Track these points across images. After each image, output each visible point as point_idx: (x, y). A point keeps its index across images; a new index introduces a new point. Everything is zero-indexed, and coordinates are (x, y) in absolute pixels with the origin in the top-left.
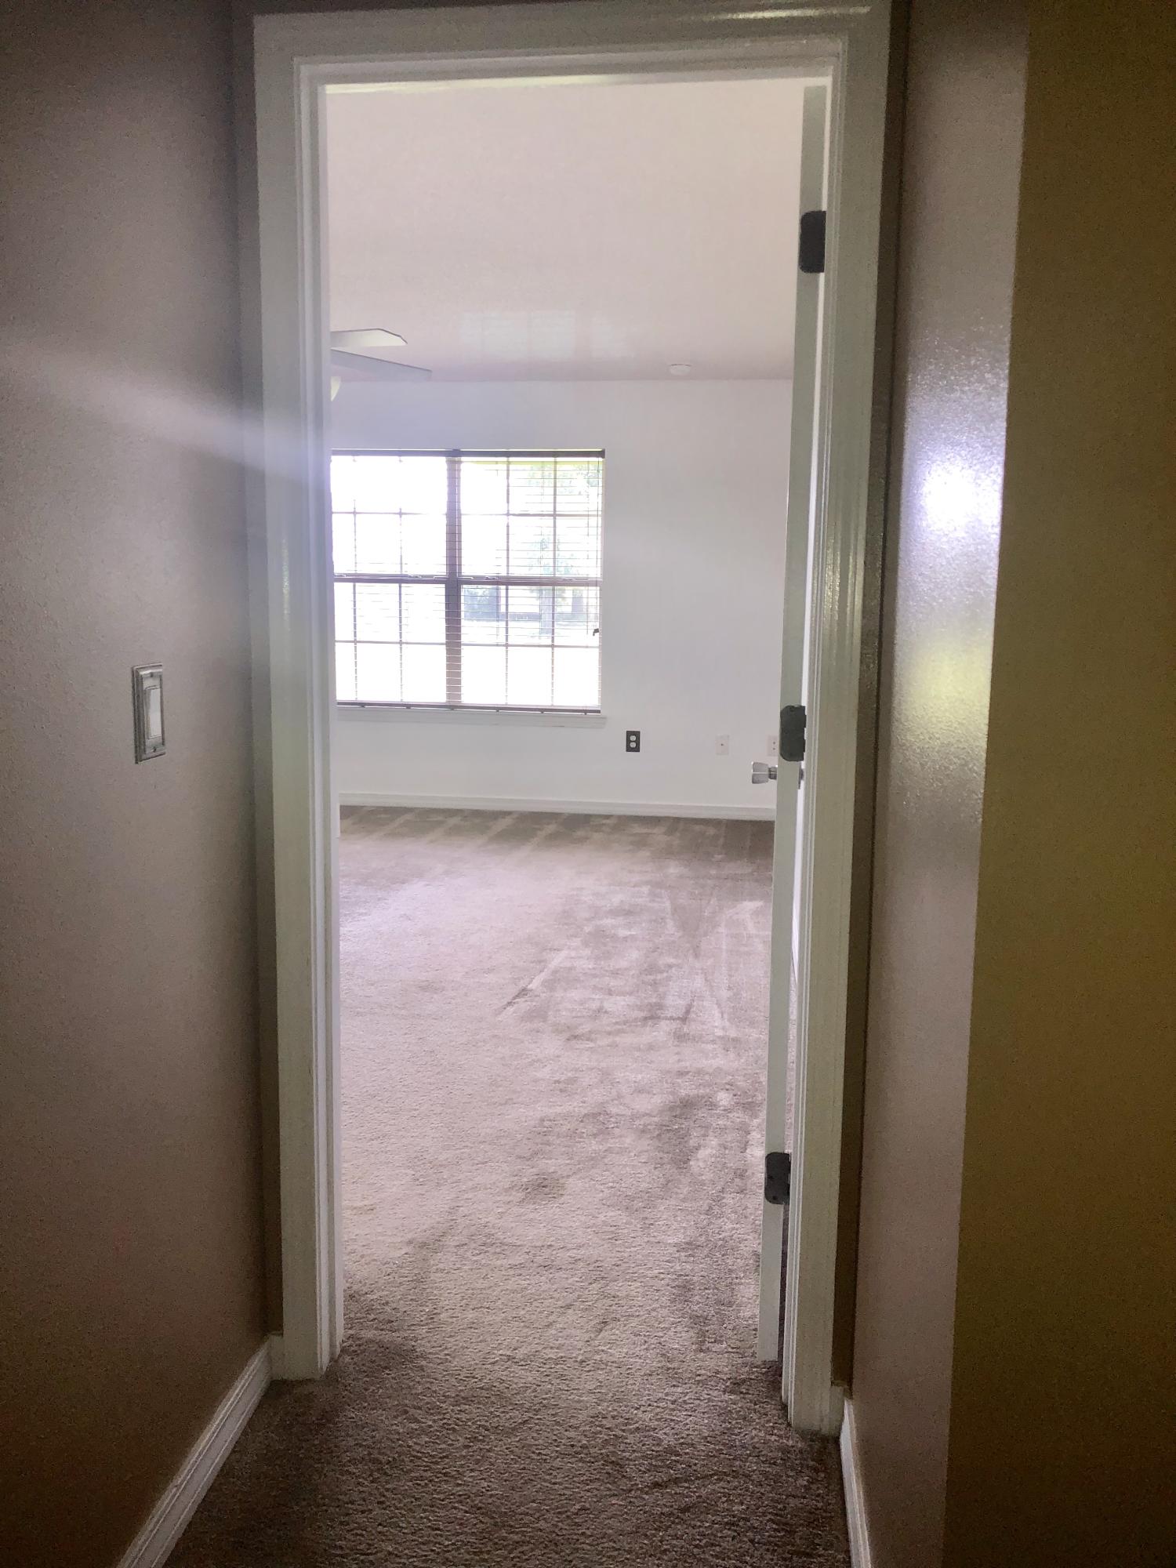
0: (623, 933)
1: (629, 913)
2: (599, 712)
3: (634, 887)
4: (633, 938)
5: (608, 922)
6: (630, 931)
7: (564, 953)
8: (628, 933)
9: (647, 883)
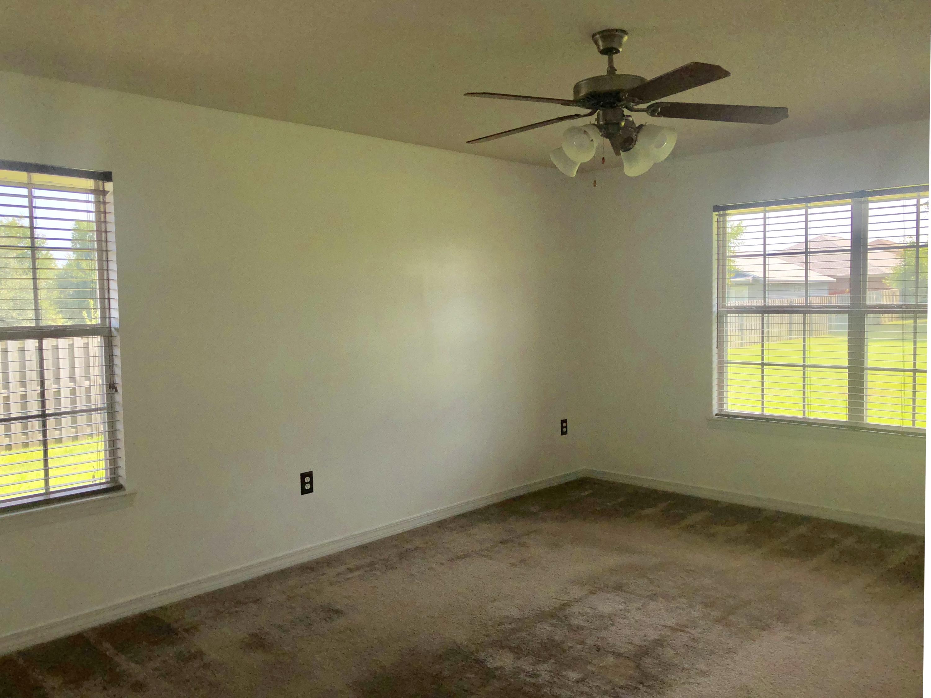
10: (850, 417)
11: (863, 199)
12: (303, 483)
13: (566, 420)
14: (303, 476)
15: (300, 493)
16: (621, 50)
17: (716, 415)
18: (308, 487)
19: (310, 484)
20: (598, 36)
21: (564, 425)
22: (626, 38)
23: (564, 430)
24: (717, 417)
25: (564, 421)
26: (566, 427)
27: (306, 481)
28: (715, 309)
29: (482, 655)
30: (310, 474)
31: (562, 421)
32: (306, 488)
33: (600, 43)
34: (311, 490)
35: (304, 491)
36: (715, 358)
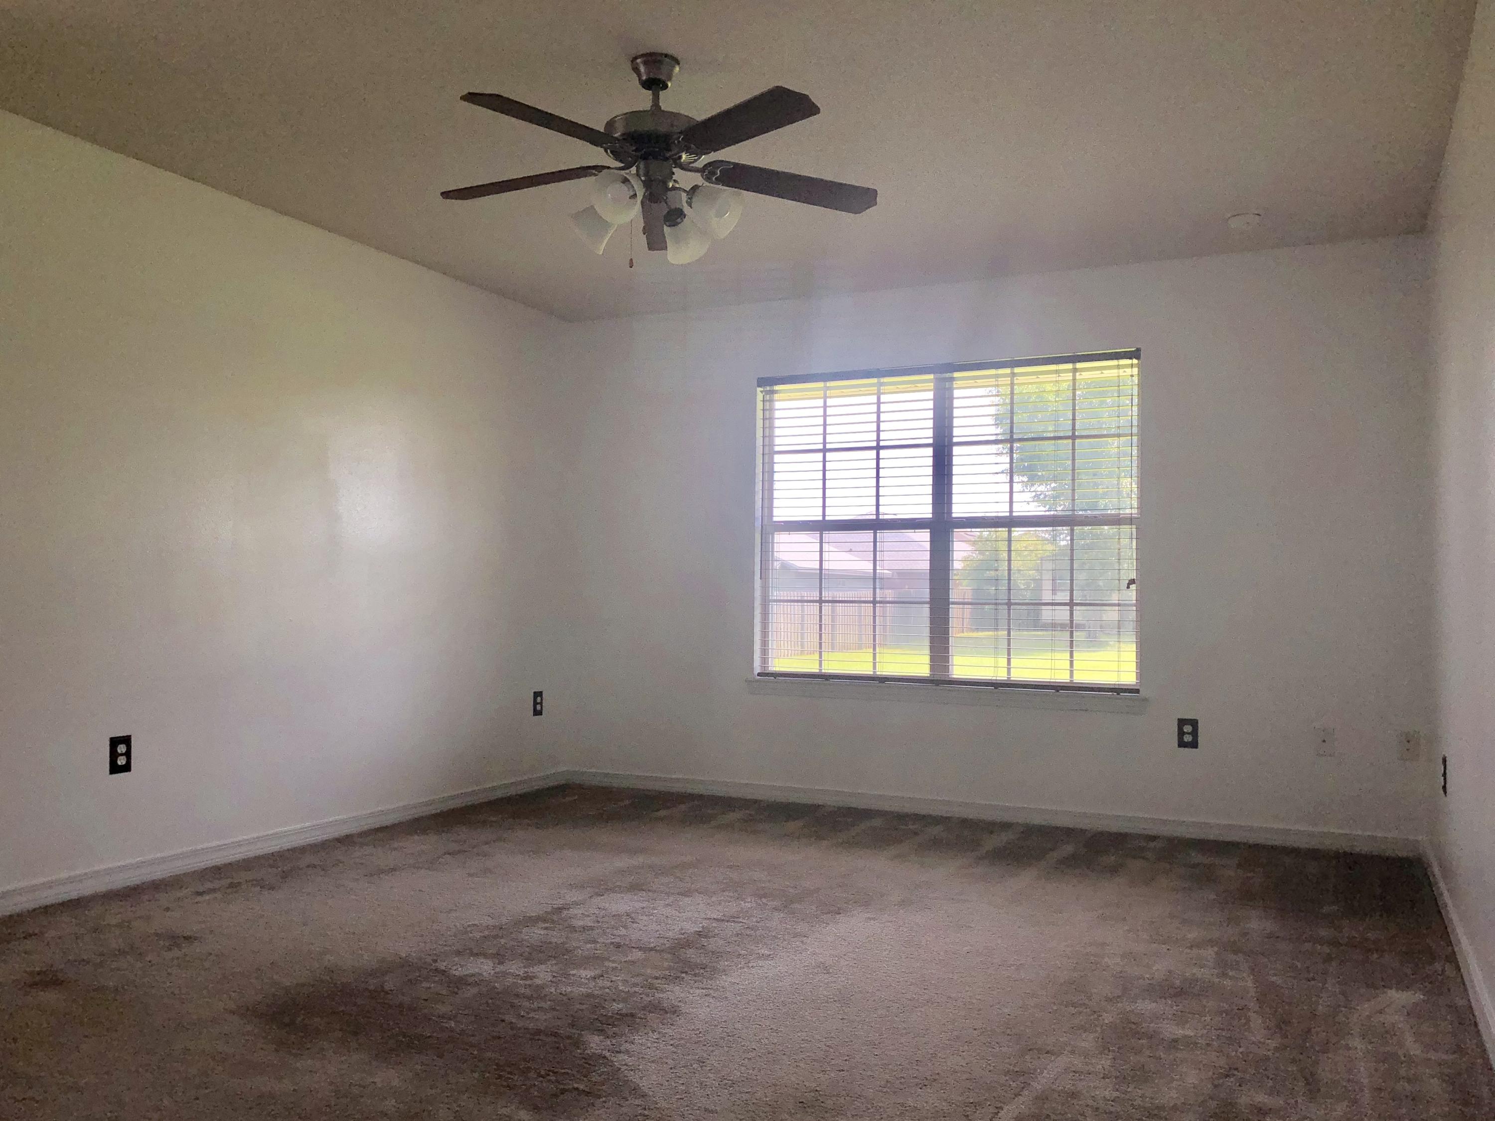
0: (1171, 1030)
1: (1180, 993)
2: (1137, 691)
3: (1191, 947)
4: (1190, 1044)
5: (1146, 1006)
6: (1183, 1028)
7: (1063, 1061)
8: (1180, 1032)
9: (1211, 942)
10: (932, 668)
11: (948, 375)
12: (114, 755)
13: (541, 692)
14: (115, 742)
15: (108, 772)
16: (669, 85)
17: (759, 674)
18: (121, 761)
19: (127, 757)
20: (639, 61)
21: (539, 699)
22: (677, 69)
23: (538, 707)
24: (759, 677)
25: (538, 694)
26: (541, 703)
27: (119, 751)
28: (758, 524)
29: (442, 966)
30: (127, 740)
31: (535, 693)
32: (119, 763)
33: (642, 69)
34: (127, 768)
35: (115, 769)
36: (758, 594)
